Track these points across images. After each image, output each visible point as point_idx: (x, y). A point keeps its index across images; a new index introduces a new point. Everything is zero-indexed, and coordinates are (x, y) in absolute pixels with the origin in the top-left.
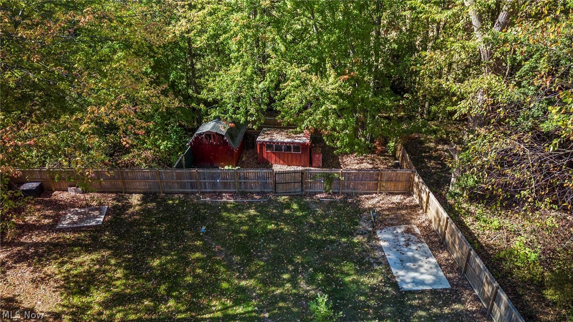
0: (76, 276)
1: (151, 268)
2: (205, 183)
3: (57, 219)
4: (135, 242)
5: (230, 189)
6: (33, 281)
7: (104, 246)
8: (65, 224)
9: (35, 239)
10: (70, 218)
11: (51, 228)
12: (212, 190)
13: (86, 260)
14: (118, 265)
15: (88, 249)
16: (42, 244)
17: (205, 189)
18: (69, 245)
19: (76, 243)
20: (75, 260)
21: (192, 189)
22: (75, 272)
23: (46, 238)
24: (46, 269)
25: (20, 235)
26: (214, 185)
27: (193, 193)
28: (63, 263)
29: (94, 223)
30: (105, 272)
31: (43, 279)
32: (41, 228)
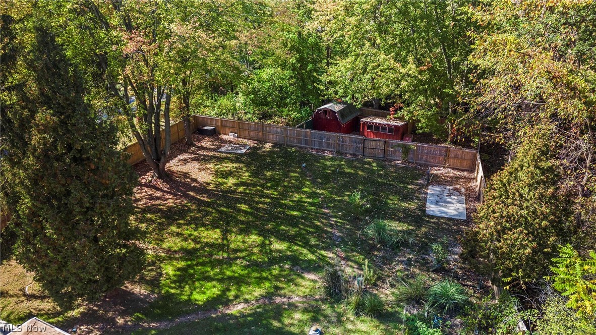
0: (221, 171)
1: (265, 175)
2: (315, 141)
3: (219, 147)
4: (260, 163)
5: (331, 148)
6: (199, 169)
7: (243, 162)
8: (223, 149)
9: (205, 153)
10: (226, 148)
11: (215, 150)
12: (319, 148)
13: (230, 166)
14: (247, 171)
15: (232, 161)
16: (208, 156)
17: (314, 146)
18: (222, 158)
19: (227, 158)
20: (224, 165)
21: (306, 145)
22: (222, 169)
23: (211, 154)
24: (207, 166)
25: (198, 151)
26: (321, 143)
27: (306, 148)
28: (217, 165)
29: (239, 152)
30: (238, 172)
31: (204, 169)
32: (210, 150)
